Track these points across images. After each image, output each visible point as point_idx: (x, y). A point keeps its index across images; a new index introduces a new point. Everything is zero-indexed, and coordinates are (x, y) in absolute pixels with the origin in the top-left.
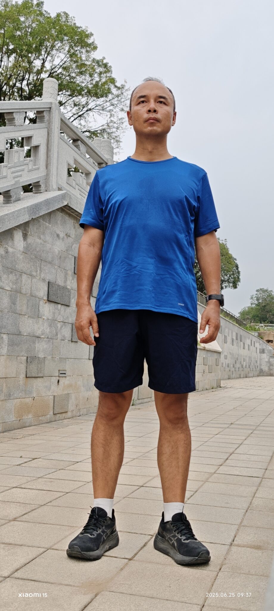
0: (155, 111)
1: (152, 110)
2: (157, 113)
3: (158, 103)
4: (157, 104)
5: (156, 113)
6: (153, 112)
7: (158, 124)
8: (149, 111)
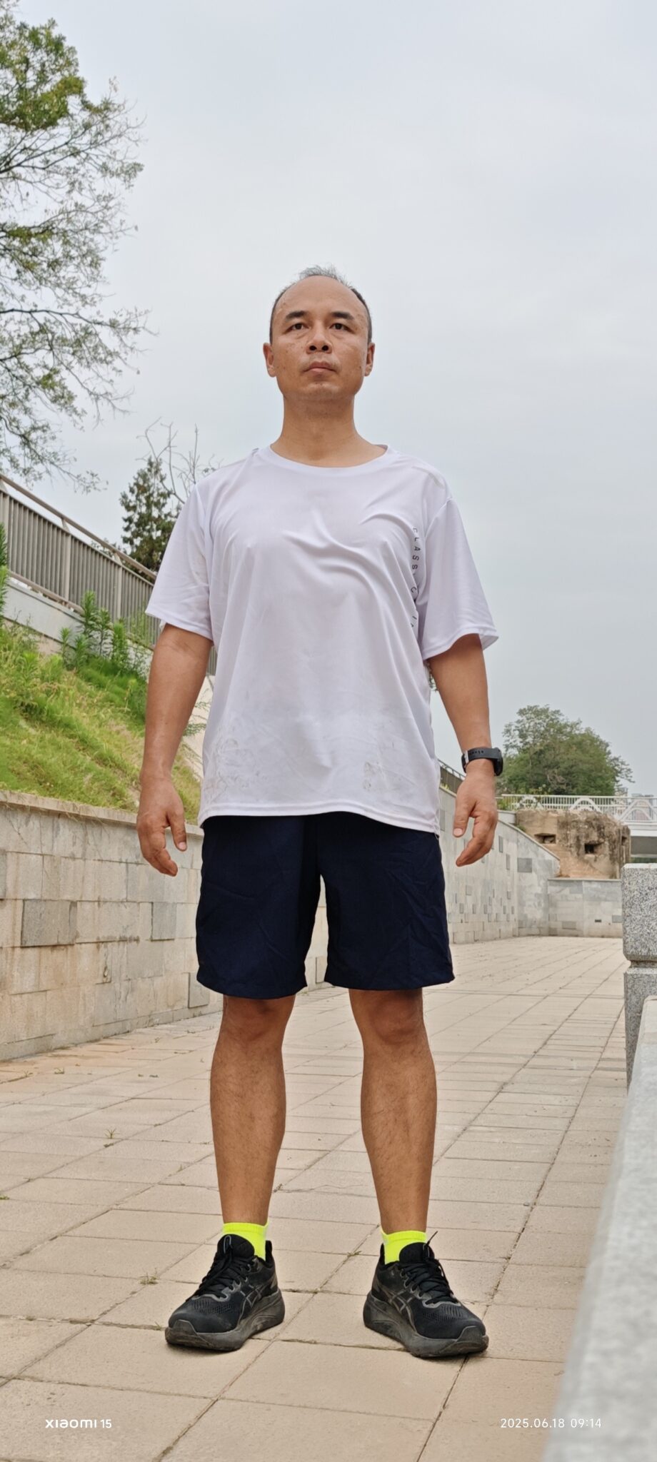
0: (325, 348)
2: (330, 353)
3: (331, 327)
4: (331, 331)
5: (328, 351)
6: (320, 351)
7: (334, 376)
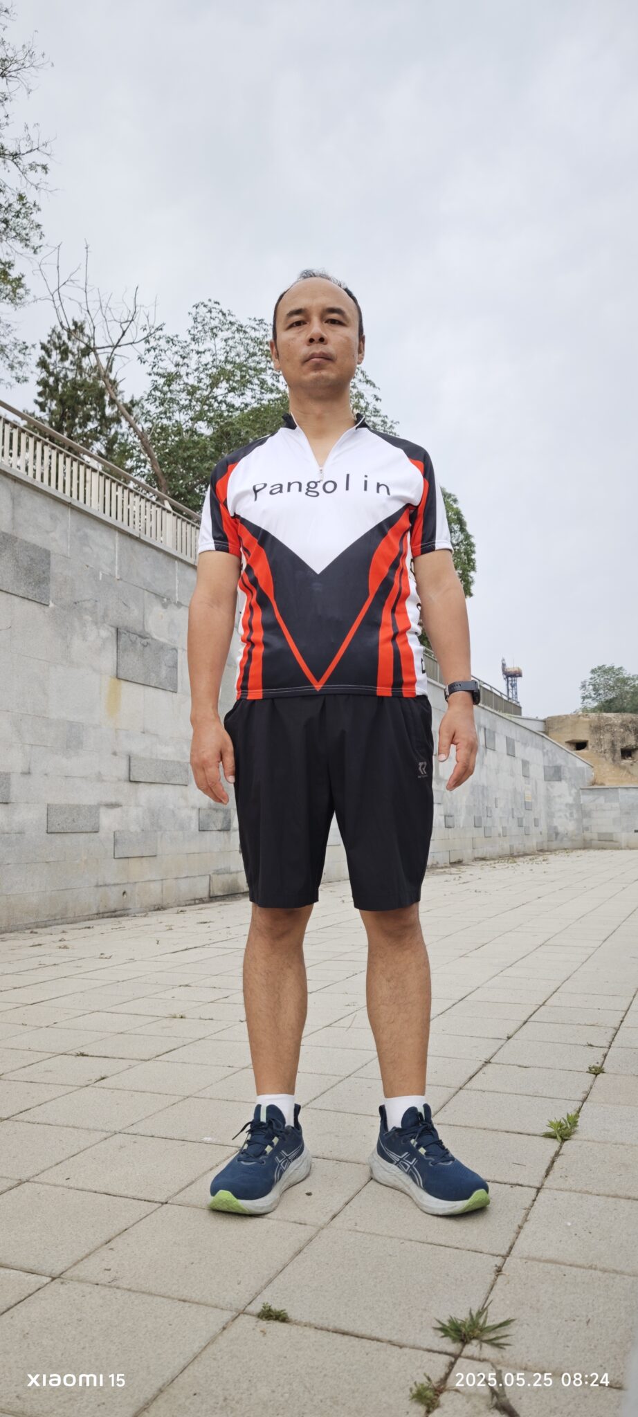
1: (316, 339)
2: (327, 344)
4: (326, 325)
5: (324, 342)
6: (317, 343)
8: (311, 341)
